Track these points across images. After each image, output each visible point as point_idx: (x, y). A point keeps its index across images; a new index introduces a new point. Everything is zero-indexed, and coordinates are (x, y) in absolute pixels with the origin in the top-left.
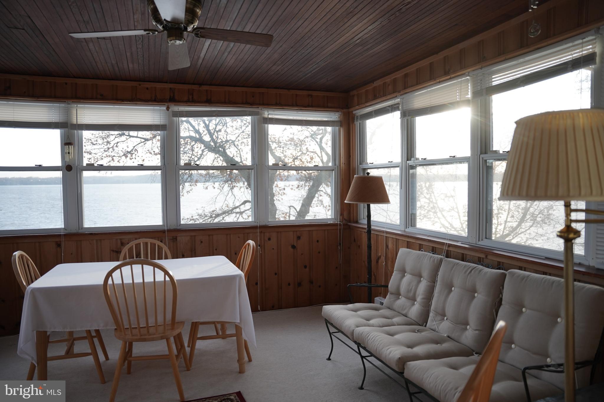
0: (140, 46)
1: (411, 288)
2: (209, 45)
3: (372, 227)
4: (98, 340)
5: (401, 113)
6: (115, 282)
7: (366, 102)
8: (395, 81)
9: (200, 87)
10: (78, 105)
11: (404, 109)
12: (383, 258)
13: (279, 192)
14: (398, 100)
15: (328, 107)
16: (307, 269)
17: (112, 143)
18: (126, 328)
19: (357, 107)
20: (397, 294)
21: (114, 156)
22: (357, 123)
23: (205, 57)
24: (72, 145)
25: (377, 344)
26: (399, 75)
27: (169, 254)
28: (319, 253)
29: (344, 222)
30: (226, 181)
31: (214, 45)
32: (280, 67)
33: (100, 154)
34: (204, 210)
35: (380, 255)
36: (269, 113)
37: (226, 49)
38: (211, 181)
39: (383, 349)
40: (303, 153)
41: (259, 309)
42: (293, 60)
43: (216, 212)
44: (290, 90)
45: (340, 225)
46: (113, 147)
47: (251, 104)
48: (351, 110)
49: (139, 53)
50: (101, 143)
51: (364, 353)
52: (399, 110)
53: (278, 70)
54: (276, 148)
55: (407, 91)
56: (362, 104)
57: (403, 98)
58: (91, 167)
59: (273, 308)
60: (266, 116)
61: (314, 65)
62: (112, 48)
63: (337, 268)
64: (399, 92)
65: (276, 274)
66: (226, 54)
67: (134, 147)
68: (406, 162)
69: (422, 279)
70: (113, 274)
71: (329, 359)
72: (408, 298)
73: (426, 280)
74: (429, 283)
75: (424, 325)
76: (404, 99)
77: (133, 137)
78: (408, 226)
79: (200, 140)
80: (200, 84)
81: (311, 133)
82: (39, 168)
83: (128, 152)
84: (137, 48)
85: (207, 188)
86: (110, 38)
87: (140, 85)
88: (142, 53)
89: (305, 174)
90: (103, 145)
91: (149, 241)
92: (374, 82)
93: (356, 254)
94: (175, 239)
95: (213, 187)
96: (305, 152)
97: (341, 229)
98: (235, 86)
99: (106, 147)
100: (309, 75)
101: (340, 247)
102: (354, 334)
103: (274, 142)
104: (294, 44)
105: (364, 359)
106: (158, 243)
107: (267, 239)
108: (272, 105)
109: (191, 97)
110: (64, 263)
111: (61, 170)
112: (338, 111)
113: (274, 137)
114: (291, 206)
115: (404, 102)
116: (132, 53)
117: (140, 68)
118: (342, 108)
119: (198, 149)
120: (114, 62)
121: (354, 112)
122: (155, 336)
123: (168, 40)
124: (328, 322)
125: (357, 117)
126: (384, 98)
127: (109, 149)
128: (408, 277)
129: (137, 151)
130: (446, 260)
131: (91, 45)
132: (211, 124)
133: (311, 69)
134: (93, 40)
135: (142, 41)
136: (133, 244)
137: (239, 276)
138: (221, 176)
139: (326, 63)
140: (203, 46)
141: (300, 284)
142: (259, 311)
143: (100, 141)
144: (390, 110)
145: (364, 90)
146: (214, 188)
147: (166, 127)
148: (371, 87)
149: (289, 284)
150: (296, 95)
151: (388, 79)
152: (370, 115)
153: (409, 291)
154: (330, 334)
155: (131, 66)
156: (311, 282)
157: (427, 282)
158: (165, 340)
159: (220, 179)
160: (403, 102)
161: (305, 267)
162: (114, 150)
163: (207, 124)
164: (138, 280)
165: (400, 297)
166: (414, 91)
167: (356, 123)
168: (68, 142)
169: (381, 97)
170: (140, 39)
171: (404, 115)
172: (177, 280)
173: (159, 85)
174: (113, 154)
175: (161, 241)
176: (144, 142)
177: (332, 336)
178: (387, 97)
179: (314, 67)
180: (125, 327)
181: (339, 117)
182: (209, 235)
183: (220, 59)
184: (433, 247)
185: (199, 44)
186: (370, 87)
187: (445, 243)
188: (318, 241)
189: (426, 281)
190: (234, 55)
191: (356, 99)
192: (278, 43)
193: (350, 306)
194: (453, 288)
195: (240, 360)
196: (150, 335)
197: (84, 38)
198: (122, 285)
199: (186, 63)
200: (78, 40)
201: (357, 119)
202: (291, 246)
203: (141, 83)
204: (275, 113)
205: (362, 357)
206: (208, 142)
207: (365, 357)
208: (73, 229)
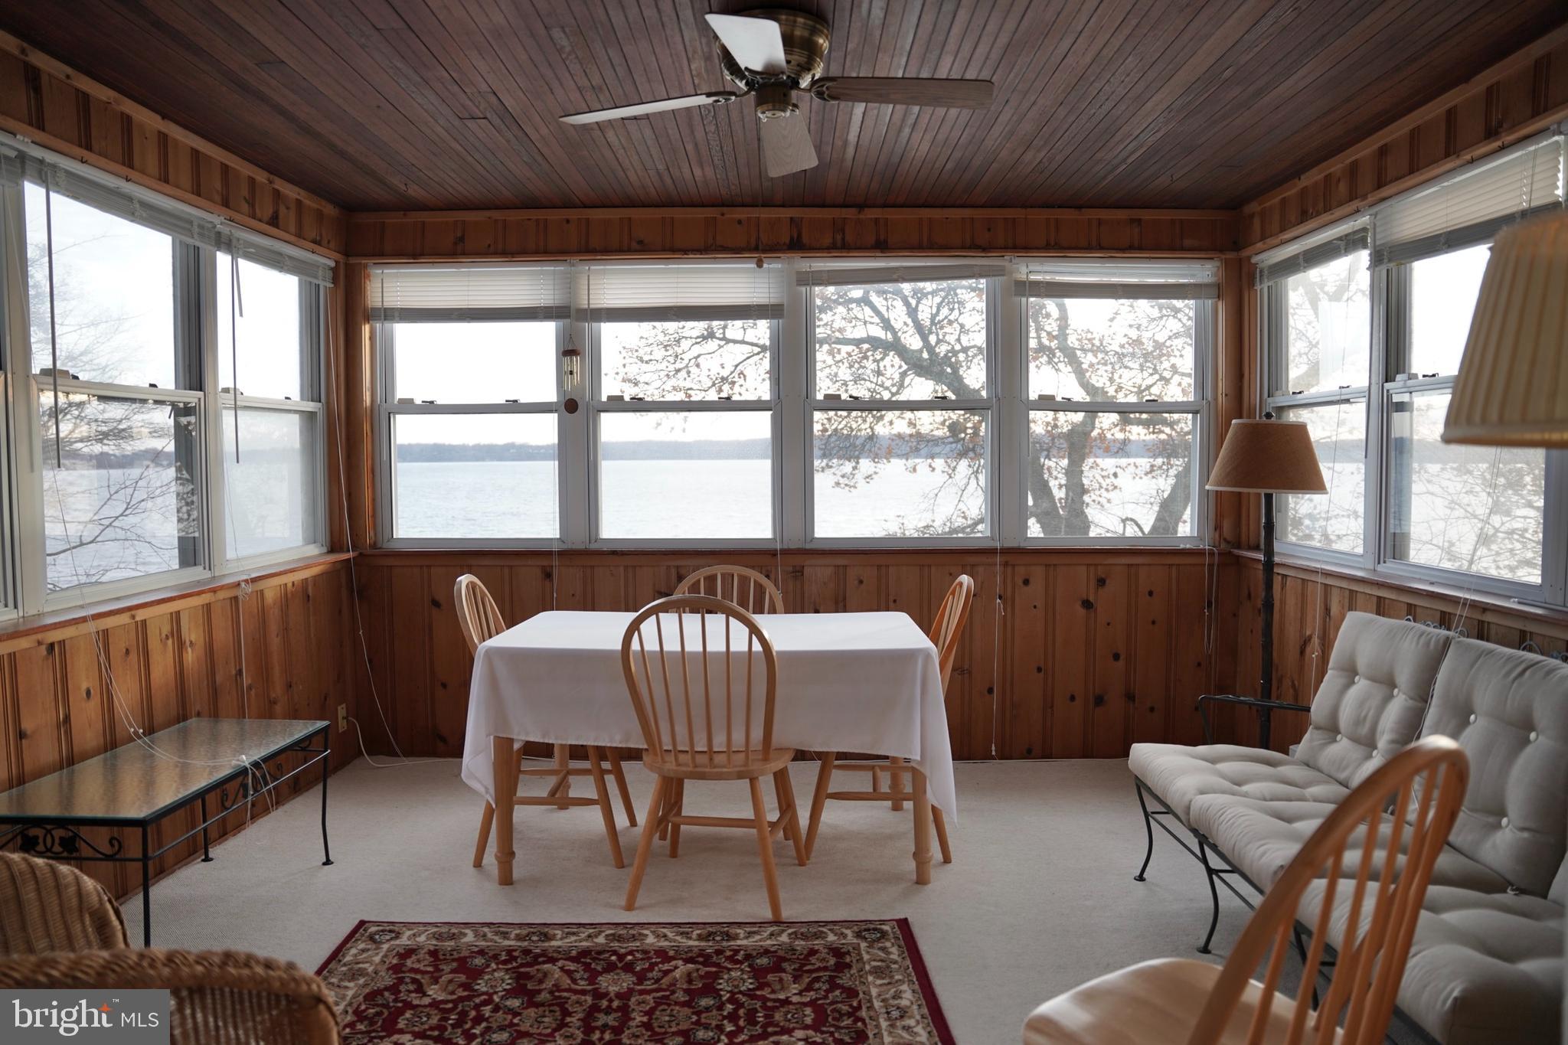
0: (713, 128)
1: (1363, 714)
2: (864, 114)
3: (1277, 559)
4: (616, 778)
5: (1370, 255)
6: (647, 648)
7: (1283, 230)
8: (1353, 169)
9: (859, 212)
10: (592, 267)
11: (1378, 243)
12: (1316, 640)
13: (1099, 483)
14: (1363, 220)
15: (1183, 249)
16: (1121, 663)
17: (687, 357)
18: (665, 751)
19: (1260, 245)
20: (1332, 730)
21: (691, 389)
22: (1262, 287)
23: (860, 143)
24: (579, 354)
25: (1237, 833)
26: (1365, 150)
27: (779, 604)
28: (1154, 622)
29: (1223, 546)
30: (962, 455)
31: (876, 112)
32: (1043, 154)
33: (658, 383)
34: (903, 524)
35: (1308, 633)
36: (1031, 268)
37: (903, 120)
38: (923, 452)
39: (1249, 847)
40: (1162, 378)
41: (994, 753)
42: (1073, 135)
43: (932, 529)
44: (1083, 210)
45: (1211, 554)
46: (687, 366)
47: (985, 248)
48: (1245, 253)
49: (712, 142)
50: (659, 358)
51: (1215, 862)
52: (1365, 247)
53: (1041, 162)
54: (1091, 365)
55: (1385, 191)
56: (1271, 236)
57: (1376, 215)
58: (617, 404)
59: (1028, 754)
60: (1023, 277)
61: (1128, 141)
62: (654, 137)
63: (1199, 664)
64: (1364, 197)
65: (1039, 670)
66: (907, 131)
67: (736, 366)
68: (1383, 386)
69: (1396, 691)
70: (642, 627)
71: (1141, 878)
72: (1355, 739)
73: (1404, 694)
74: (1411, 703)
75: (1389, 811)
76: (1378, 217)
77: (735, 342)
78: (1385, 557)
79: (896, 346)
80: (861, 206)
81: (1184, 325)
82: (513, 407)
83: (724, 379)
84: (706, 133)
85: (915, 470)
86: (647, 117)
87: (723, 215)
88: (718, 142)
89: (1170, 436)
90: (665, 363)
91: (737, 570)
92: (1302, 177)
93: (1252, 631)
94: (798, 573)
95: (930, 466)
96: (1167, 374)
97: (1213, 565)
98: (943, 206)
99: (672, 368)
100: (1121, 169)
101: (1210, 611)
102: (1192, 809)
103: (1089, 351)
104: (1065, 95)
105: (1214, 877)
106: (754, 575)
107: (1020, 582)
108: (1038, 249)
109: (839, 237)
110: (558, 609)
111: (556, 411)
112: (1212, 259)
113: (1089, 336)
114: (1127, 519)
115: (1378, 224)
116: (696, 145)
117: (718, 176)
118: (1221, 251)
119: (894, 370)
120: (661, 167)
121: (1254, 260)
122: (725, 770)
123: (756, 111)
124: (1141, 788)
125: (1261, 271)
126: (1326, 217)
127: (678, 371)
128: (1361, 685)
129: (745, 376)
130: (1459, 642)
131: (611, 135)
132: (921, 307)
133: (1124, 154)
134: (614, 123)
135: (715, 117)
136: (701, 575)
137: (925, 654)
138: (951, 440)
139: (1159, 135)
140: (851, 119)
141: (1099, 701)
142: (993, 758)
143: (659, 353)
144: (1343, 248)
145: (1277, 200)
146: (934, 469)
147: (783, 310)
148: (1294, 191)
149: (1073, 698)
150: (1100, 222)
151: (1337, 166)
152: (1293, 265)
153: (1358, 722)
154: (1147, 815)
155: (698, 172)
156: (1130, 697)
157: (1406, 700)
158: (748, 780)
159: (948, 448)
160: (1375, 225)
161: (1116, 657)
162: (689, 373)
163: (914, 305)
164: (694, 645)
165: (1339, 737)
166: (1402, 192)
167: (1258, 287)
168: (570, 348)
169: (1318, 214)
170: (709, 111)
171: (1377, 260)
172: (778, 653)
173: (765, 214)
174: (688, 384)
175: (767, 576)
176: (758, 354)
177: (1153, 823)
178: (1332, 214)
179: (1130, 147)
180: (665, 748)
181: (1215, 275)
182: (879, 567)
183: (896, 143)
184: (1443, 613)
185: (840, 113)
186: (1292, 191)
187: (1461, 598)
188: (1151, 593)
189: (1404, 696)
190: (925, 131)
191: (1257, 222)
192: (1025, 95)
193: (1202, 749)
194: (1472, 717)
195: (920, 855)
196: (715, 767)
197: (597, 123)
198: (660, 655)
199: (808, 160)
200: (585, 127)
201: (1261, 276)
202: (1080, 603)
203: (725, 209)
204: (1046, 268)
205: (1211, 872)
206: (916, 351)
207: (1217, 872)
208: (578, 542)
